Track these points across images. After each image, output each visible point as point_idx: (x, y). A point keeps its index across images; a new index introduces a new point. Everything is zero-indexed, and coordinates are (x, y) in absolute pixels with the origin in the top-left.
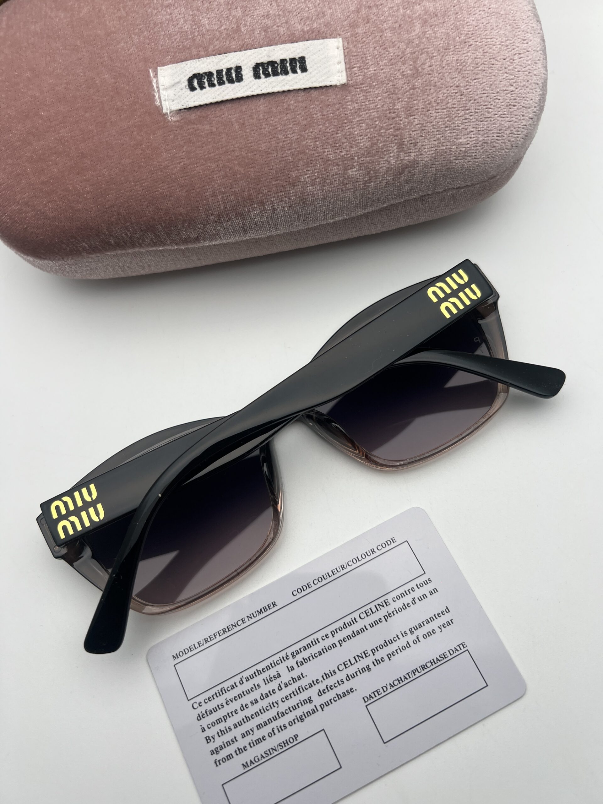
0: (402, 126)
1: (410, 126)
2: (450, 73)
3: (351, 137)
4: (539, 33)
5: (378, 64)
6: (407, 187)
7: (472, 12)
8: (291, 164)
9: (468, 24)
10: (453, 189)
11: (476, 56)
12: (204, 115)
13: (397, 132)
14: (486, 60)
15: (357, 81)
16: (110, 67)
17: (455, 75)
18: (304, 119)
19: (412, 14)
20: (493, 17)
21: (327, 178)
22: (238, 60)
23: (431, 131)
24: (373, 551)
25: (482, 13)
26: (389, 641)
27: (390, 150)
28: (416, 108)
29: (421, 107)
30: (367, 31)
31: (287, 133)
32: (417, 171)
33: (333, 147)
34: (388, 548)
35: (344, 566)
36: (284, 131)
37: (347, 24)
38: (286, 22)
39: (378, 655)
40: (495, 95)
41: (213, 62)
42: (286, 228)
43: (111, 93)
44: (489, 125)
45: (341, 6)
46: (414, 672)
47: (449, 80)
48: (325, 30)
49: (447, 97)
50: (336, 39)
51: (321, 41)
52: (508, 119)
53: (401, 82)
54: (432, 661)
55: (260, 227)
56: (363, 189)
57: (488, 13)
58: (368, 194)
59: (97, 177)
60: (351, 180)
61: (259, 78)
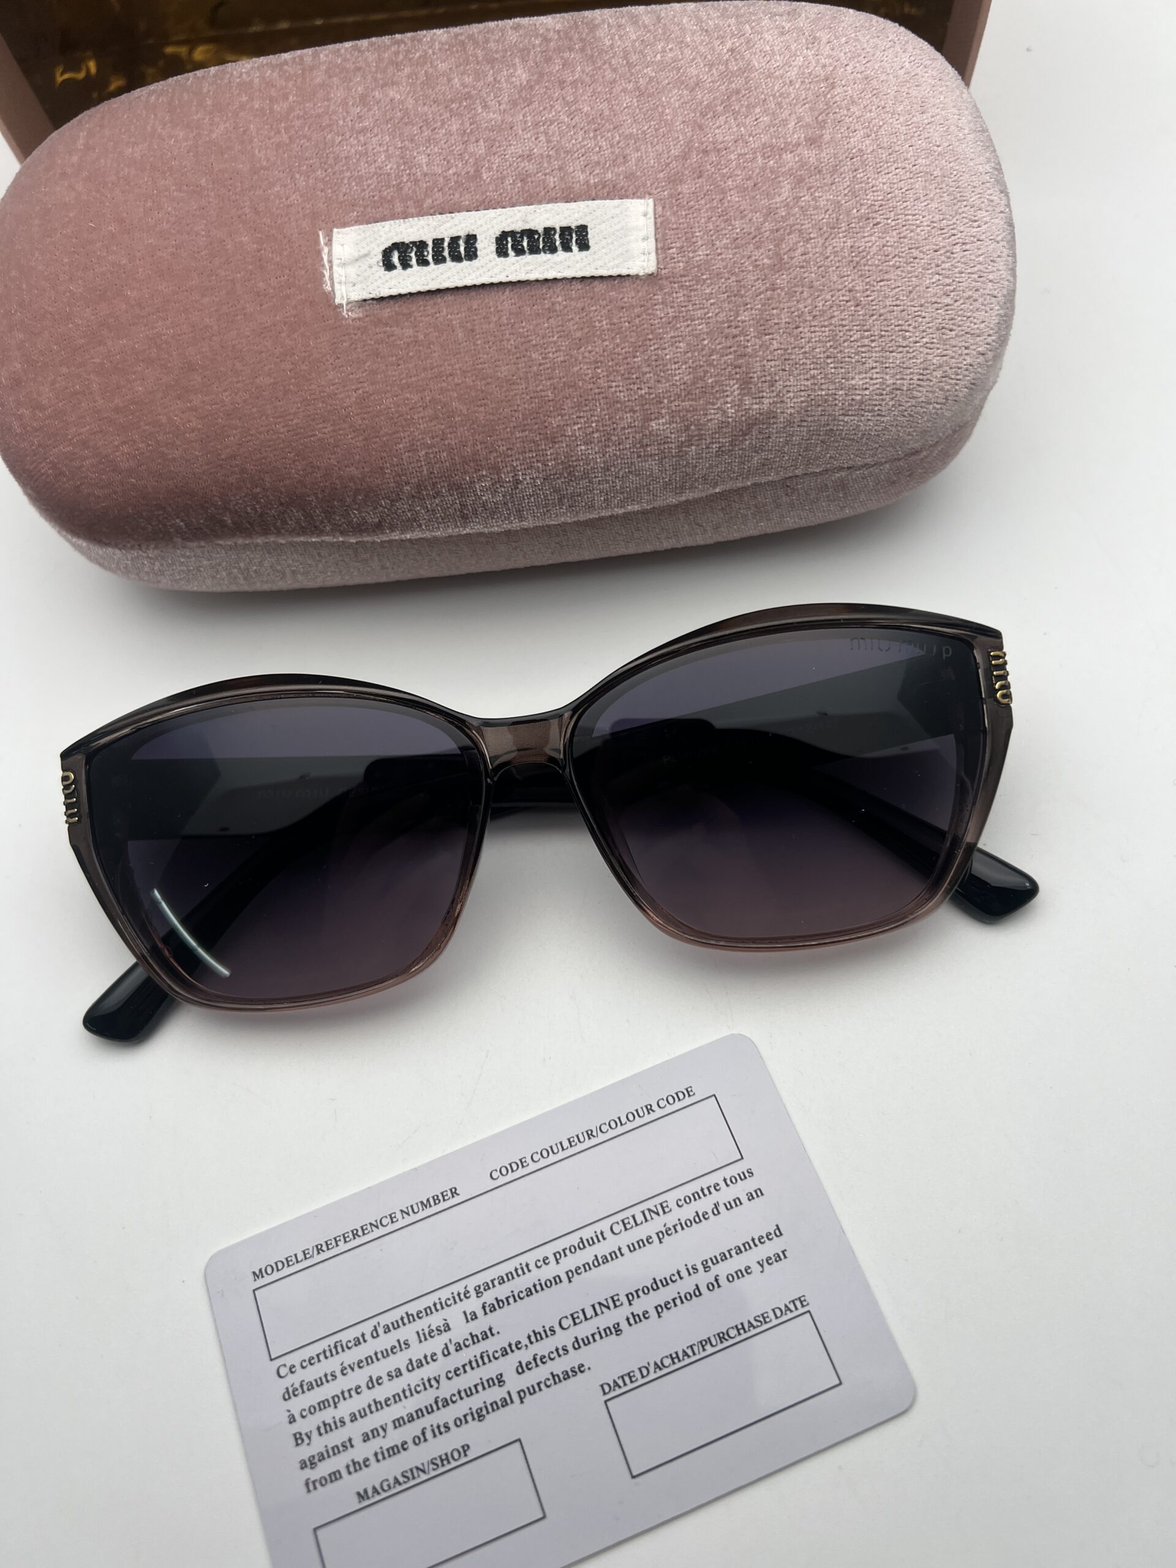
0: (749, 350)
1: (764, 352)
2: (837, 267)
3: (658, 363)
4: (1001, 212)
6: (756, 460)
7: (882, 169)
8: (551, 403)
9: (874, 189)
10: (841, 469)
11: (885, 243)
12: (405, 311)
13: (741, 361)
14: (903, 250)
15: (674, 270)
16: (252, 223)
17: (846, 271)
19: (778, 168)
20: (920, 179)
21: (612, 432)
22: (471, 224)
23: (801, 362)
24: (649, 1109)
25: (902, 172)
26: (661, 1281)
27: (727, 391)
28: (776, 321)
29: (784, 321)
30: (698, 190)
31: (546, 351)
32: (774, 431)
33: (626, 379)
34: (678, 1105)
35: (592, 1131)
36: (541, 347)
37: (664, 178)
38: (560, 169)
39: (639, 1306)
40: (916, 309)
41: (429, 225)
42: (538, 517)
43: (250, 267)
44: (904, 360)
45: (657, 147)
46: (703, 1344)
47: (835, 278)
48: (626, 184)
49: (831, 307)
50: (642, 201)
51: (617, 202)
52: (939, 351)
53: (751, 277)
54: (740, 1327)
55: (493, 512)
56: (675, 457)
57: (911, 172)
58: (685, 467)
59: (211, 405)
60: (655, 438)
61: (506, 255)
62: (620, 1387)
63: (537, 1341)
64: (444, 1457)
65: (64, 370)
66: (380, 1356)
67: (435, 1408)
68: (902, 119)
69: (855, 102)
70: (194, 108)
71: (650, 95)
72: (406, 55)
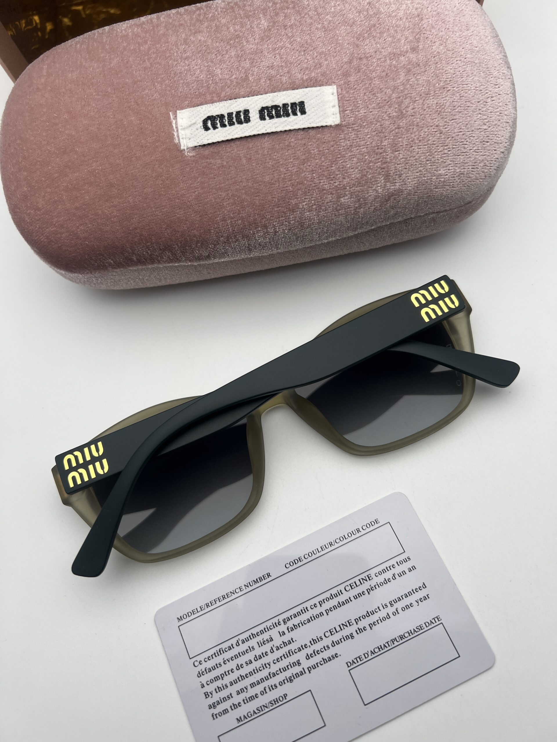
0: (388, 160)
1: (396, 160)
2: (430, 115)
3: (343, 169)
4: (509, 78)
6: (392, 212)
7: (450, 61)
8: (291, 193)
9: (446, 72)
10: (434, 213)
11: (453, 100)
12: (216, 151)
13: (384, 165)
14: (462, 103)
15: (349, 122)
16: (136, 110)
17: (435, 116)
18: (303, 154)
19: (398, 65)
20: (468, 65)
21: (322, 205)
22: (246, 104)
23: (414, 164)
24: (358, 531)
25: (459, 62)
26: (370, 612)
27: (378, 181)
28: (401, 144)
29: (405, 144)
30: (358, 79)
31: (288, 167)
32: (402, 198)
33: (328, 178)
34: (372, 528)
35: (332, 543)
36: (285, 165)
37: (341, 74)
38: (288, 72)
39: (361, 624)
40: (470, 133)
41: (225, 106)
42: (286, 247)
43: (137, 133)
44: (465, 159)
45: (336, 58)
46: (393, 641)
47: (429, 120)
48: (322, 78)
50: (331, 87)
51: (318, 88)
52: (482, 153)
53: (387, 123)
54: (410, 632)
55: (263, 247)
56: (353, 214)
57: (464, 62)
58: (358, 218)
59: (123, 204)
60: (343, 206)
61: (264, 119)
62: (355, 663)
63: (314, 643)
64: (275, 700)
65: (48, 190)
66: (241, 654)
67: (269, 677)
68: (457, 34)
69: (434, 27)
70: (100, 51)
71: (330, 30)
72: (205, 16)
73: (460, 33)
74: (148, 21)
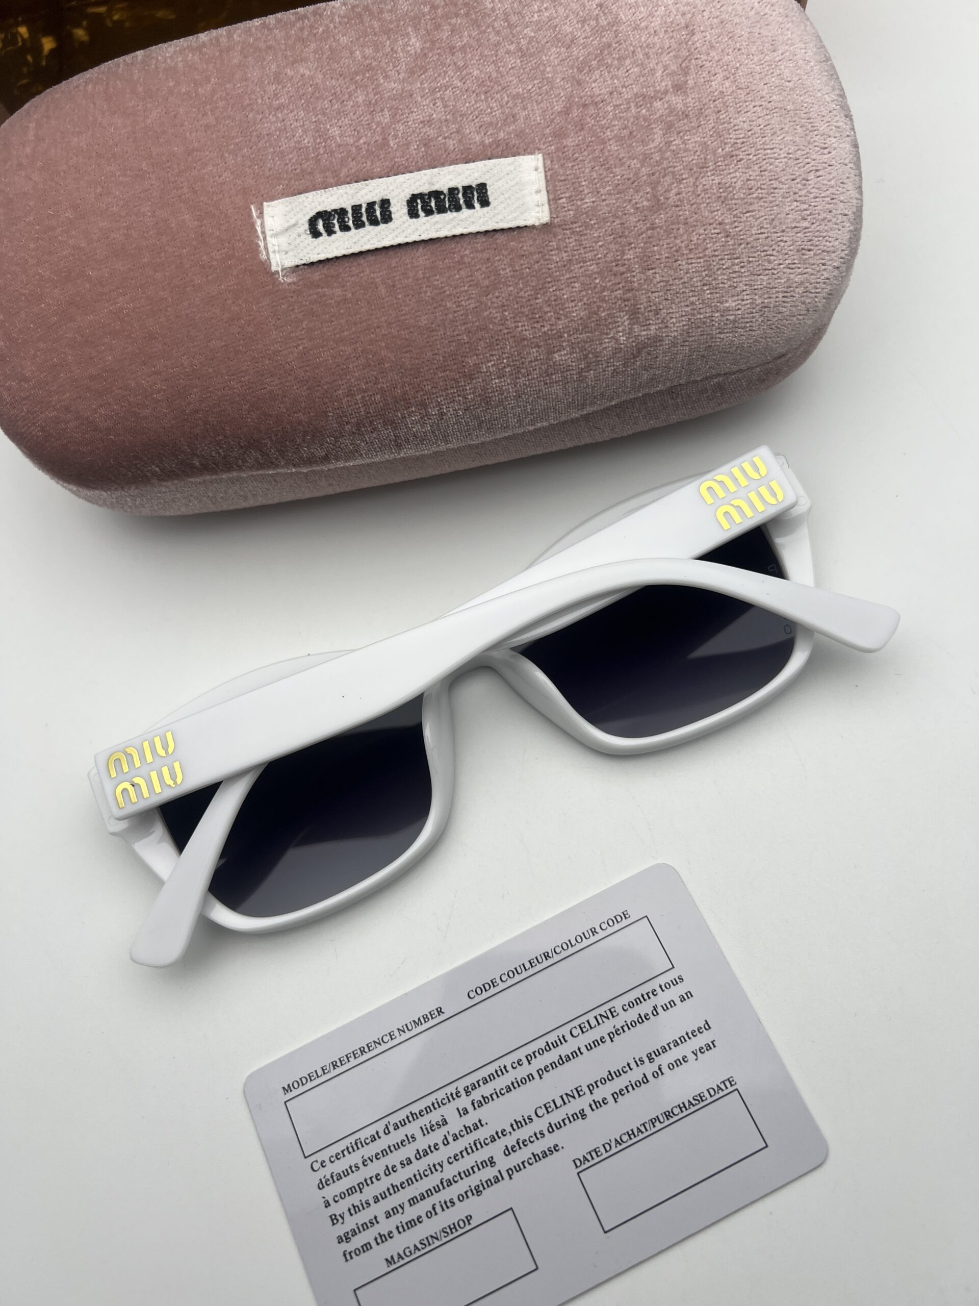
0: (636, 285)
1: (648, 285)
2: (708, 204)
3: (557, 303)
4: (848, 136)
5: (598, 192)
6: (645, 376)
7: (742, 108)
8: (467, 346)
9: (736, 128)
10: (719, 375)
11: (748, 177)
12: (333, 273)
13: (629, 295)
14: (764, 182)
15: (565, 218)
16: (191, 202)
17: (716, 205)
18: (485, 277)
19: (650, 115)
20: (775, 115)
21: (521, 366)
22: (384, 189)
23: (681, 291)
24: (594, 932)
25: (758, 109)
26: (615, 1072)
27: (618, 322)
28: (658, 257)
29: (664, 256)
30: (581, 142)
31: (459, 299)
32: (661, 352)
33: (530, 319)
34: (617, 927)
35: (548, 953)
36: (454, 296)
37: (550, 133)
38: (458, 132)
39: (598, 1095)
40: (779, 235)
41: (347, 193)
42: (461, 440)
43: (194, 243)
44: (771, 281)
45: (542, 105)
46: (653, 1122)
47: (707, 214)
48: (517, 142)
49: (705, 240)
50: (533, 156)
52: (800, 270)
53: (633, 219)
54: (682, 1105)
55: (422, 439)
56: (577, 381)
57: (767, 109)
58: (585, 388)
59: (173, 369)
60: (559, 367)
61: (417, 216)
62: (588, 1161)
63: (518, 1128)
64: (452, 1226)
65: (41, 345)
66: (392, 1148)
67: (441, 1187)
68: (756, 59)
69: (714, 47)
70: (128, 95)
71: (531, 55)
72: (311, 31)
73: (761, 56)
74: (211, 40)
